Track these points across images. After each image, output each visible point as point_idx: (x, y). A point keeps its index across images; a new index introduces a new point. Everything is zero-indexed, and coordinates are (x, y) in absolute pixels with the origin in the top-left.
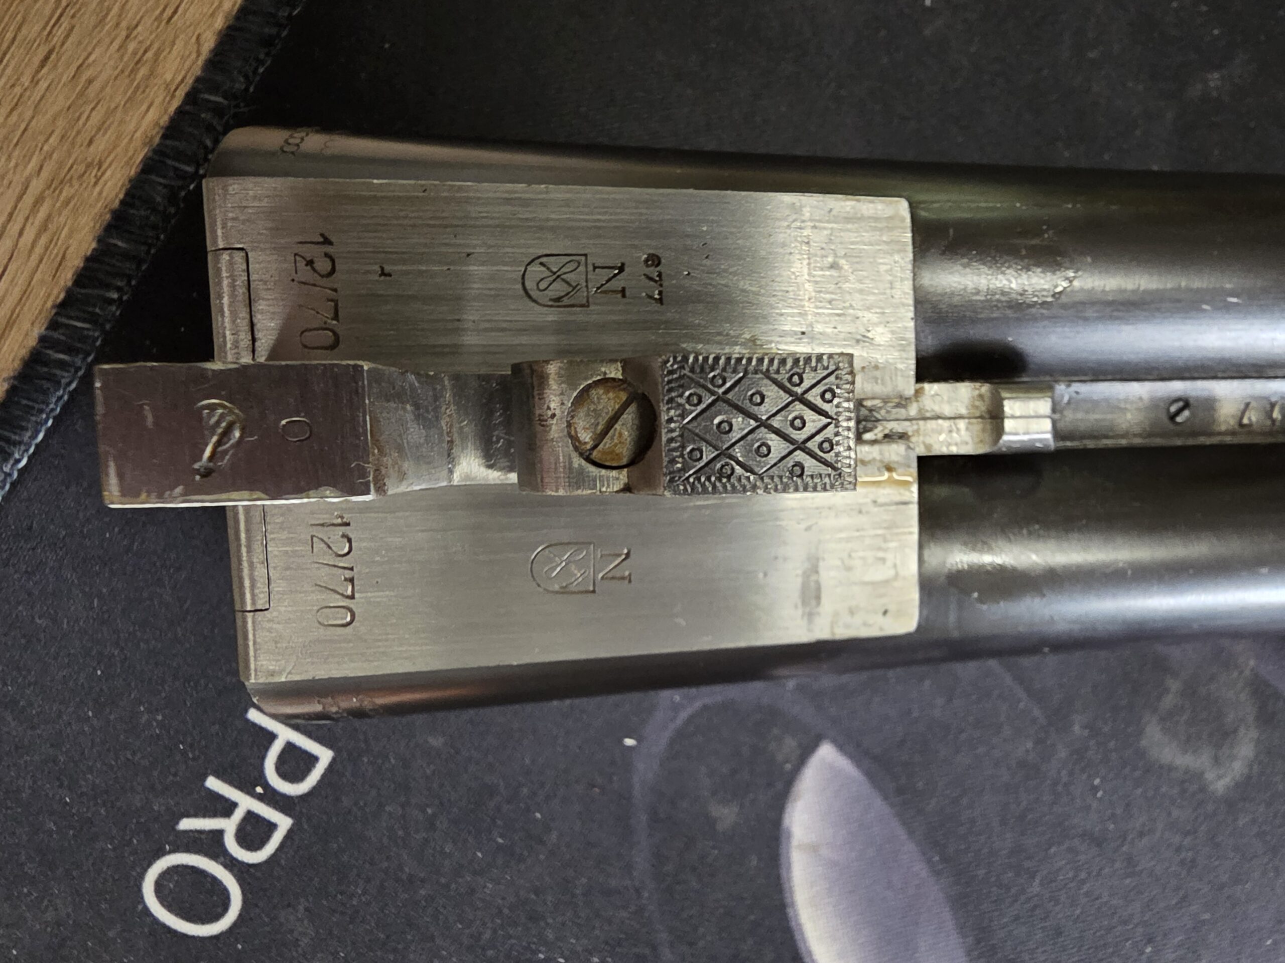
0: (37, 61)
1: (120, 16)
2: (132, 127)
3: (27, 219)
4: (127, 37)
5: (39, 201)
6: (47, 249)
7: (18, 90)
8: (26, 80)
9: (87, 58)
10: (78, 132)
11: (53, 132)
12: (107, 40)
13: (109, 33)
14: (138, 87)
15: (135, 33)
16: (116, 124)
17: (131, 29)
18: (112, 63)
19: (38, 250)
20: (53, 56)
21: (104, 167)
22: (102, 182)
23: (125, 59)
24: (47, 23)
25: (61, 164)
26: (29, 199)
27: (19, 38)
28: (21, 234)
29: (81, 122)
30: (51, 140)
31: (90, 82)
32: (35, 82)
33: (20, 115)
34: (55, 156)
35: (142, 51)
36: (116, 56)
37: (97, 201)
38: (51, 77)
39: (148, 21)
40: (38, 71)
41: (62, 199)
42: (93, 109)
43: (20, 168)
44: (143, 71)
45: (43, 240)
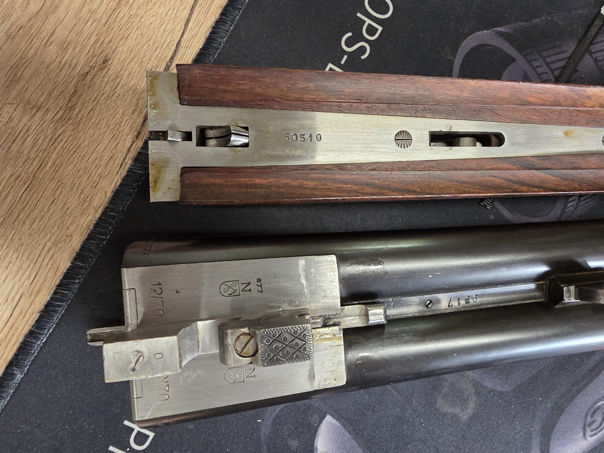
0: (49, 203)
1: (79, 186)
2: (83, 222)
3: (45, 256)
4: (81, 193)
5: (50, 249)
6: (52, 265)
7: (43, 213)
8: (46, 210)
9: (67, 201)
10: (64, 226)
11: (55, 226)
12: (74, 194)
13: (75, 193)
14: (84, 209)
15: (84, 191)
16: (77, 222)
17: (82, 190)
18: (76, 202)
19: (49, 266)
20: (55, 201)
21: (73, 236)
22: (72, 242)
23: (81, 200)
24: (53, 190)
25: (58, 236)
26: (46, 249)
27: (44, 195)
28: (43, 261)
29: (65, 222)
30: (54, 228)
31: (68, 209)
32: (49, 210)
33: (43, 221)
34: (56, 234)
35: (86, 197)
36: (78, 199)
37: (70, 247)
38: (55, 208)
39: (88, 187)
40: (50, 206)
41: (58, 248)
42: (69, 217)
43: (43, 239)
44: (87, 204)
45: (51, 262)
